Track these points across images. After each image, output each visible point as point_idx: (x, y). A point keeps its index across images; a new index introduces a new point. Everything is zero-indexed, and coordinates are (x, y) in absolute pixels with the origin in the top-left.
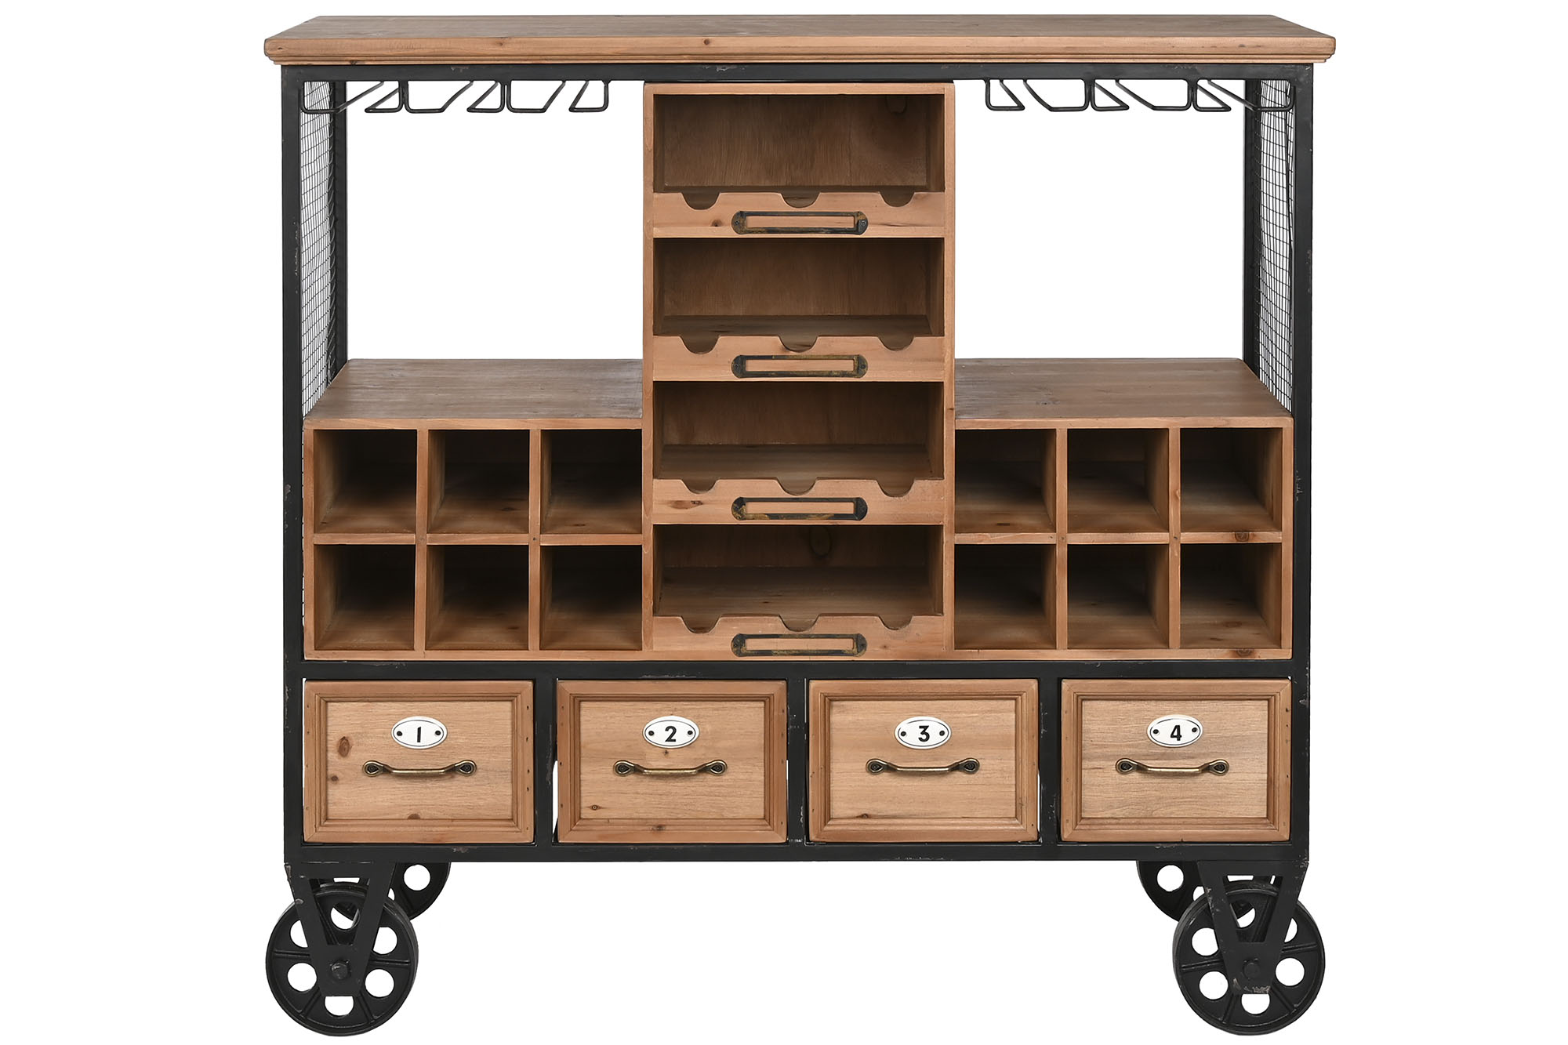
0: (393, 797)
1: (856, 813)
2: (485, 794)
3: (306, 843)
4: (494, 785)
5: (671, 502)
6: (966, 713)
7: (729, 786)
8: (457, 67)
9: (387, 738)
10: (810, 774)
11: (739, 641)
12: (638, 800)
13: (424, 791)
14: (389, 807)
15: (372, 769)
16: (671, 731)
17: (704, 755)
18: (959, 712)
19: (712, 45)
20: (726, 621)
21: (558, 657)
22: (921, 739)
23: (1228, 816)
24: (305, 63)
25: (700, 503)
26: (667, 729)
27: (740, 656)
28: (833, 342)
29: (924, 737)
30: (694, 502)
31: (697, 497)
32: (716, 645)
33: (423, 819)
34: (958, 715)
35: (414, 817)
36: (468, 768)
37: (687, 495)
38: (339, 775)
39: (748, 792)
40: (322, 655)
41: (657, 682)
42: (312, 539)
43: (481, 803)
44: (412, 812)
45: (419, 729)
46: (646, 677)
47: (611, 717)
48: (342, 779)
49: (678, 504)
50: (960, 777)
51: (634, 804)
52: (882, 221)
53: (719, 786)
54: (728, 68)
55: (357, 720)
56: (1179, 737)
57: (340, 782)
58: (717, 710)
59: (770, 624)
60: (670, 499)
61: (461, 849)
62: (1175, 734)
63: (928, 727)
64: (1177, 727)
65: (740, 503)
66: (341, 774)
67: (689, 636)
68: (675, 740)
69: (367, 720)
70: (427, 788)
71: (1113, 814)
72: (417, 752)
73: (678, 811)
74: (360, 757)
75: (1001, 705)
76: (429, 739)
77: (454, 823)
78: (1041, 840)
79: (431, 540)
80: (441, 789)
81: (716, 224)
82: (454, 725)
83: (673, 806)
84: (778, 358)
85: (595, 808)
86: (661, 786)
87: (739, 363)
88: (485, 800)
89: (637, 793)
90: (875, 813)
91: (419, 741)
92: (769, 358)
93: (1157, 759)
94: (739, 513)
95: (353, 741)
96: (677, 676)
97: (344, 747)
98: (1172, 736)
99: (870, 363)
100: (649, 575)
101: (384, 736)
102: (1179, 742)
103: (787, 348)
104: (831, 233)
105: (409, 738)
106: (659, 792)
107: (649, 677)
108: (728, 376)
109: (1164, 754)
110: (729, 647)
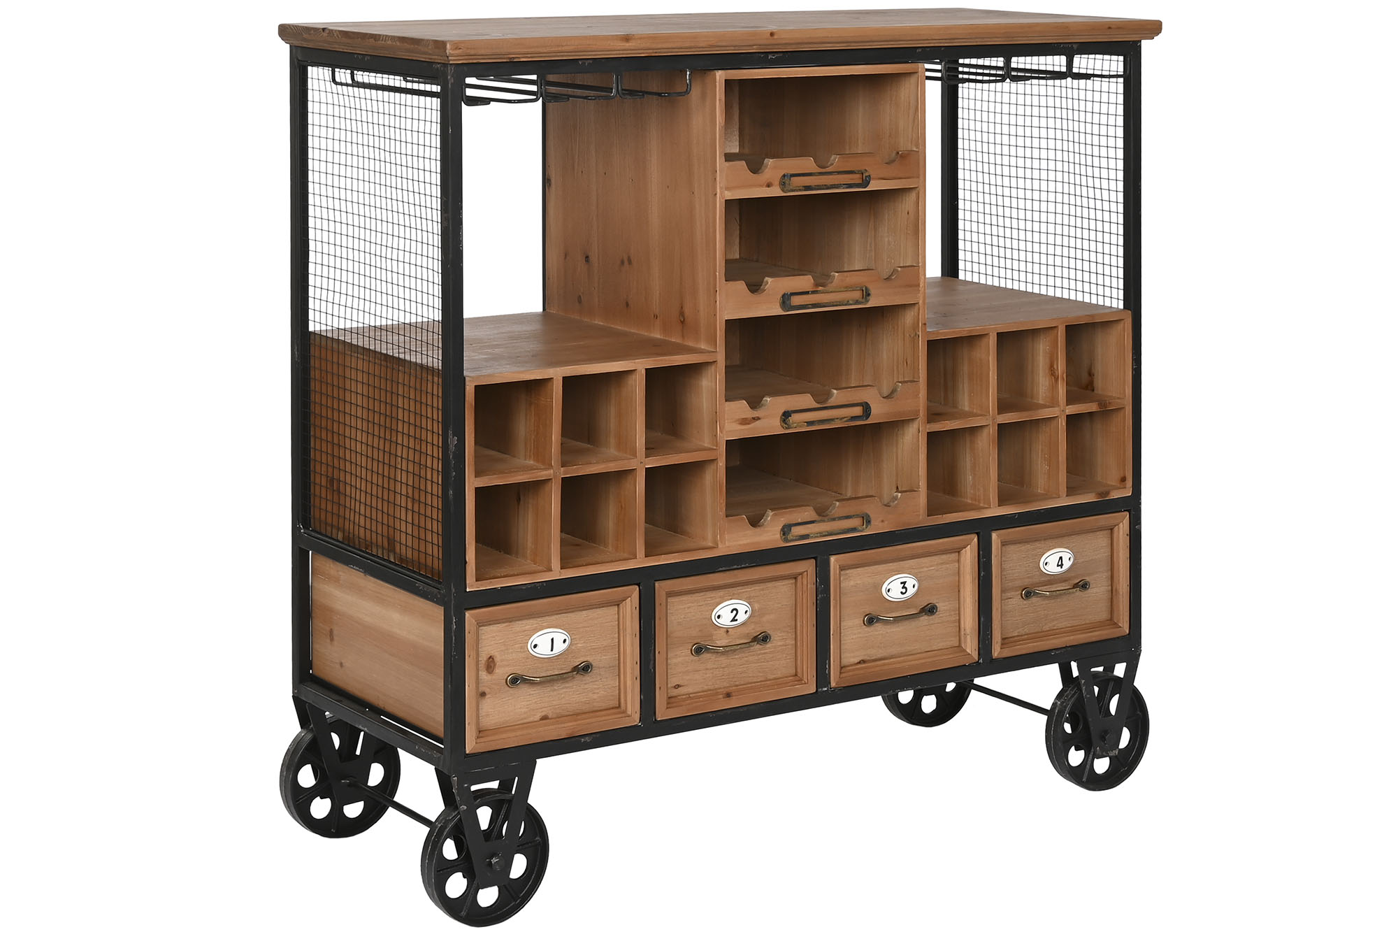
0: (528, 703)
1: (857, 660)
2: (598, 689)
3: (467, 754)
4: (605, 680)
5: (738, 420)
6: (927, 567)
7: (770, 653)
8: (584, 61)
9: (524, 652)
10: (831, 633)
11: (786, 530)
12: (708, 675)
13: (552, 693)
14: (525, 713)
15: (515, 681)
16: (735, 612)
17: (753, 629)
18: (923, 568)
19: (775, 37)
20: (775, 515)
21: (659, 561)
22: (902, 593)
23: (1088, 622)
24: (475, 61)
25: (759, 419)
26: (732, 612)
27: (787, 542)
28: (847, 277)
29: (904, 591)
30: (754, 418)
31: (755, 414)
32: (769, 535)
33: (551, 719)
34: (922, 570)
35: (545, 718)
36: (586, 668)
37: (749, 413)
38: (487, 690)
39: (784, 655)
40: (482, 585)
41: (728, 573)
42: (473, 483)
43: (595, 696)
44: (543, 714)
45: (552, 640)
46: (721, 569)
47: (689, 608)
48: (489, 693)
49: (744, 422)
50: (925, 619)
51: (704, 679)
52: (882, 176)
53: (764, 653)
54: (776, 55)
55: (501, 640)
56: (1062, 566)
57: (487, 697)
58: (763, 590)
59: (806, 513)
60: (738, 417)
61: (587, 739)
62: (1060, 563)
63: (906, 582)
64: (1061, 558)
65: (786, 415)
66: (488, 690)
67: (751, 531)
68: (737, 620)
69: (508, 638)
70: (555, 690)
71: (1018, 632)
72: (546, 660)
73: (736, 679)
74: (502, 672)
75: (949, 558)
76: (560, 647)
77: (579, 717)
78: (981, 661)
79: (565, 473)
80: (564, 690)
81: (769, 185)
82: (574, 632)
83: (732, 676)
84: (814, 292)
85: (678, 686)
86: (723, 660)
87: (785, 300)
88: (598, 693)
89: (707, 669)
90: (869, 658)
91: (552, 650)
92: (807, 293)
93: (1045, 586)
94: (786, 424)
95: (498, 659)
96: (743, 566)
97: (491, 665)
98: (1058, 566)
99: (872, 292)
100: (723, 483)
101: (522, 650)
102: (1062, 569)
103: (817, 285)
104: (847, 188)
105: (543, 650)
106: (723, 666)
107: (724, 569)
108: (777, 311)
109: (1049, 581)
110: (778, 536)
